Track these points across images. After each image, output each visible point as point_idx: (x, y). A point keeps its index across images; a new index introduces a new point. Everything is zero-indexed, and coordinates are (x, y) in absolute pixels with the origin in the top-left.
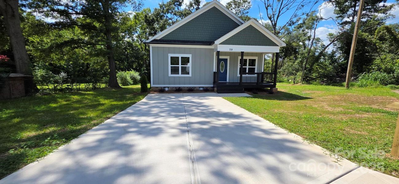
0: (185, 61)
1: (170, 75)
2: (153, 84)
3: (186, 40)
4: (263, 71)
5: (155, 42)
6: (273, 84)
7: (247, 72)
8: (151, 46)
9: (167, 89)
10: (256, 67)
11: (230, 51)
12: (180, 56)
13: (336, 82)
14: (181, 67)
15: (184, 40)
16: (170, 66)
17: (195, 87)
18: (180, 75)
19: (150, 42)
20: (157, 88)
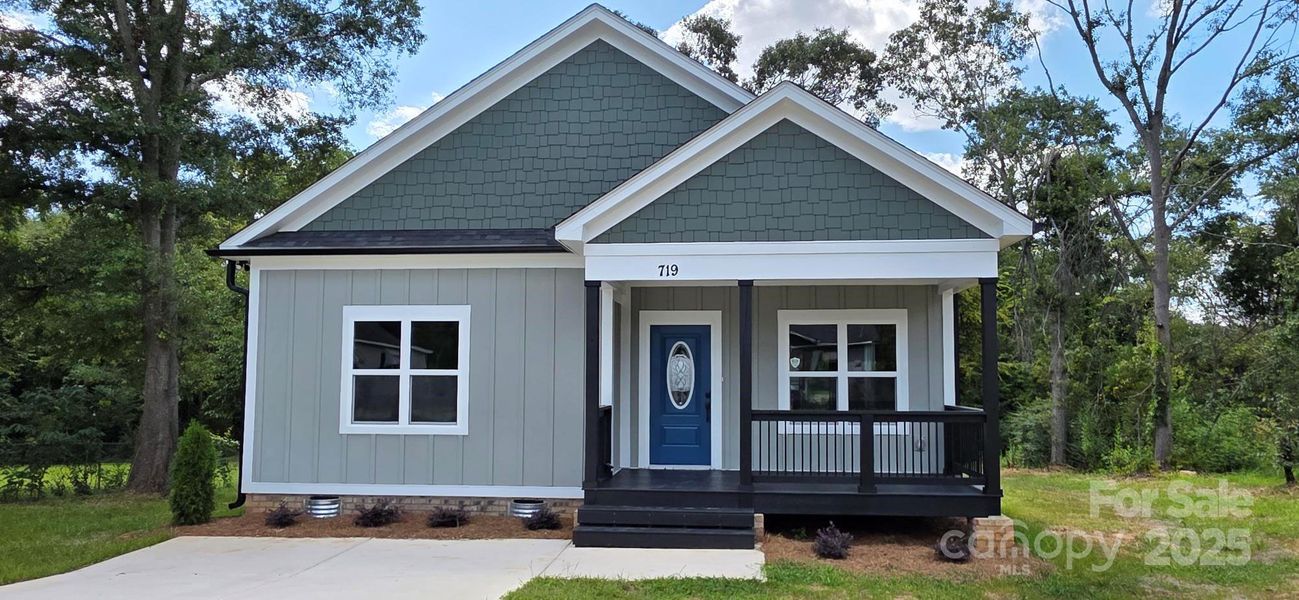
0: (438, 342)
1: (347, 424)
2: (255, 478)
3: (440, 226)
4: (952, 404)
5: (276, 243)
7: (843, 405)
8: (257, 263)
9: (324, 510)
10: (901, 374)
11: (664, 278)
12: (406, 316)
14: (414, 378)
15: (428, 226)
16: (348, 373)
17: (491, 501)
18: (404, 425)
19: (243, 245)
20: (271, 504)
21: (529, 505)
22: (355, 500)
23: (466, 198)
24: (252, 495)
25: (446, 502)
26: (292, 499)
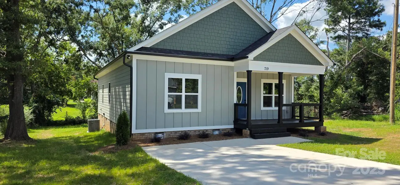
0: (192, 85)
1: (166, 110)
2: (136, 129)
3: (193, 50)
4: (293, 102)
6: (318, 120)
7: (273, 102)
9: (160, 137)
10: (284, 96)
12: (184, 77)
13: (362, 115)
14: (186, 96)
15: (189, 50)
18: (183, 110)
19: (136, 50)
20: (142, 136)
21: (217, 131)
22: (169, 133)
23: (200, 43)
24: (135, 134)
25: (195, 132)
26: (149, 134)
